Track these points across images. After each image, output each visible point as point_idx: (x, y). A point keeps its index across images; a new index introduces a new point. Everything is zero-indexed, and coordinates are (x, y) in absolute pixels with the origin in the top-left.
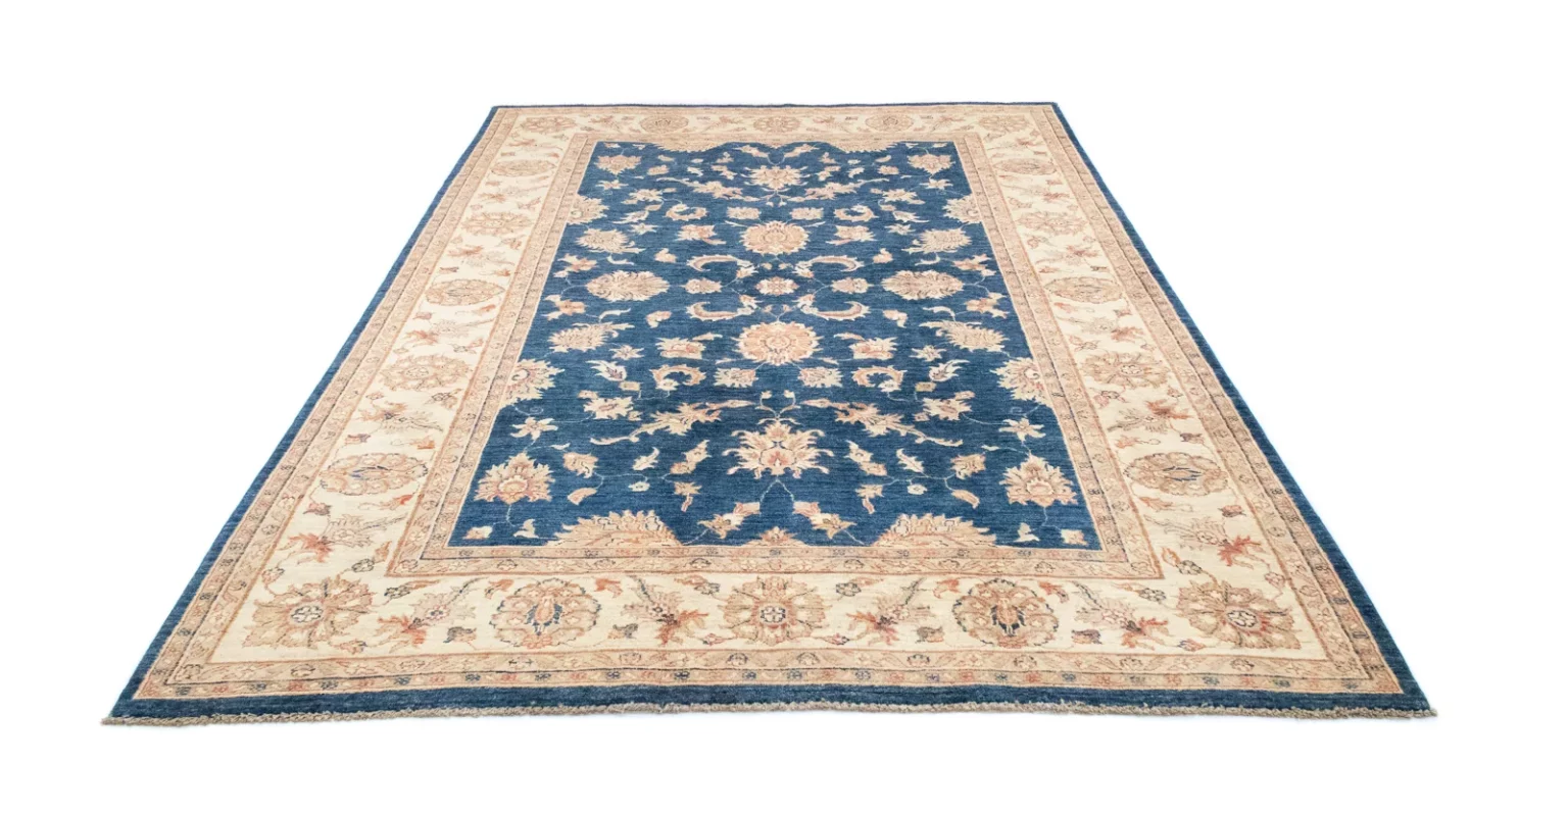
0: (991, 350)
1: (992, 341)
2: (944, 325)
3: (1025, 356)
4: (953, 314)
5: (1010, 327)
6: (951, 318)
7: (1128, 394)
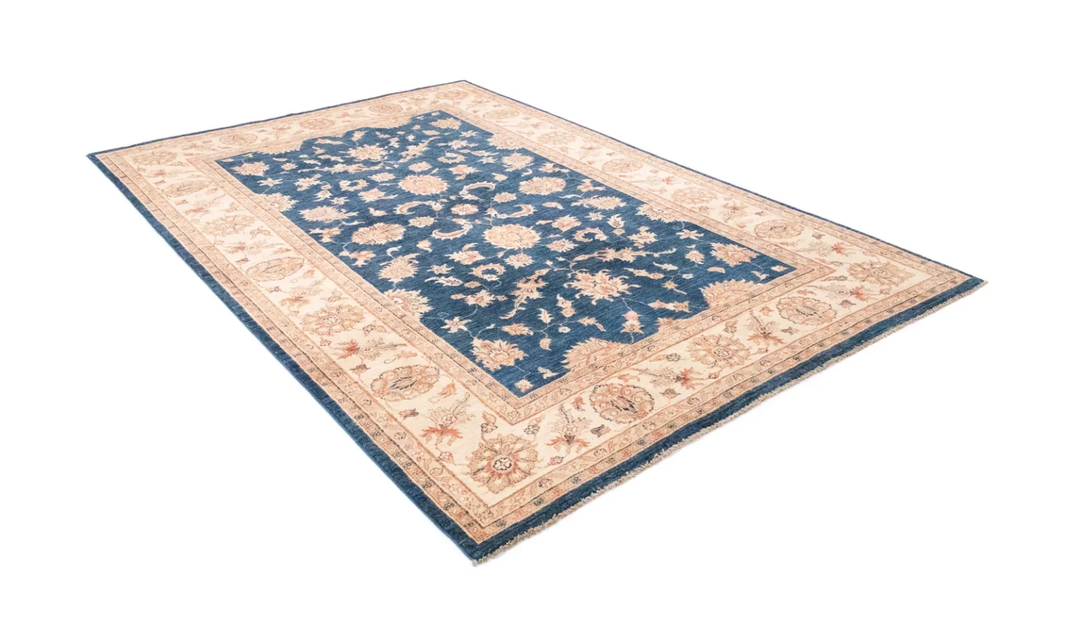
0: (308, 210)
1: (308, 215)
2: (346, 216)
3: (287, 211)
4: (344, 223)
5: (306, 226)
6: (343, 220)
7: (223, 215)
